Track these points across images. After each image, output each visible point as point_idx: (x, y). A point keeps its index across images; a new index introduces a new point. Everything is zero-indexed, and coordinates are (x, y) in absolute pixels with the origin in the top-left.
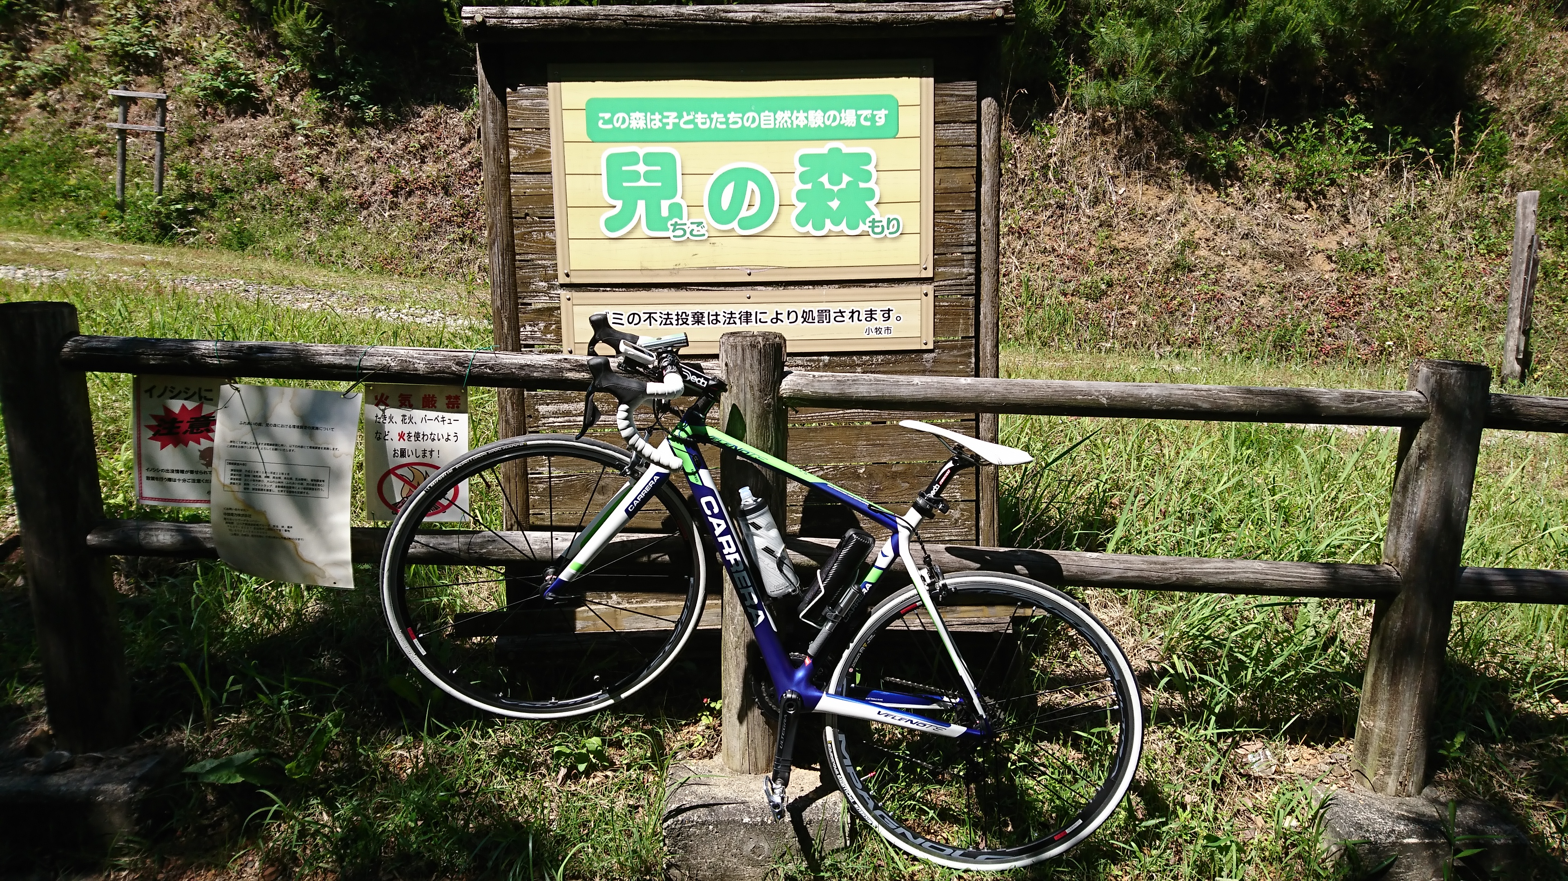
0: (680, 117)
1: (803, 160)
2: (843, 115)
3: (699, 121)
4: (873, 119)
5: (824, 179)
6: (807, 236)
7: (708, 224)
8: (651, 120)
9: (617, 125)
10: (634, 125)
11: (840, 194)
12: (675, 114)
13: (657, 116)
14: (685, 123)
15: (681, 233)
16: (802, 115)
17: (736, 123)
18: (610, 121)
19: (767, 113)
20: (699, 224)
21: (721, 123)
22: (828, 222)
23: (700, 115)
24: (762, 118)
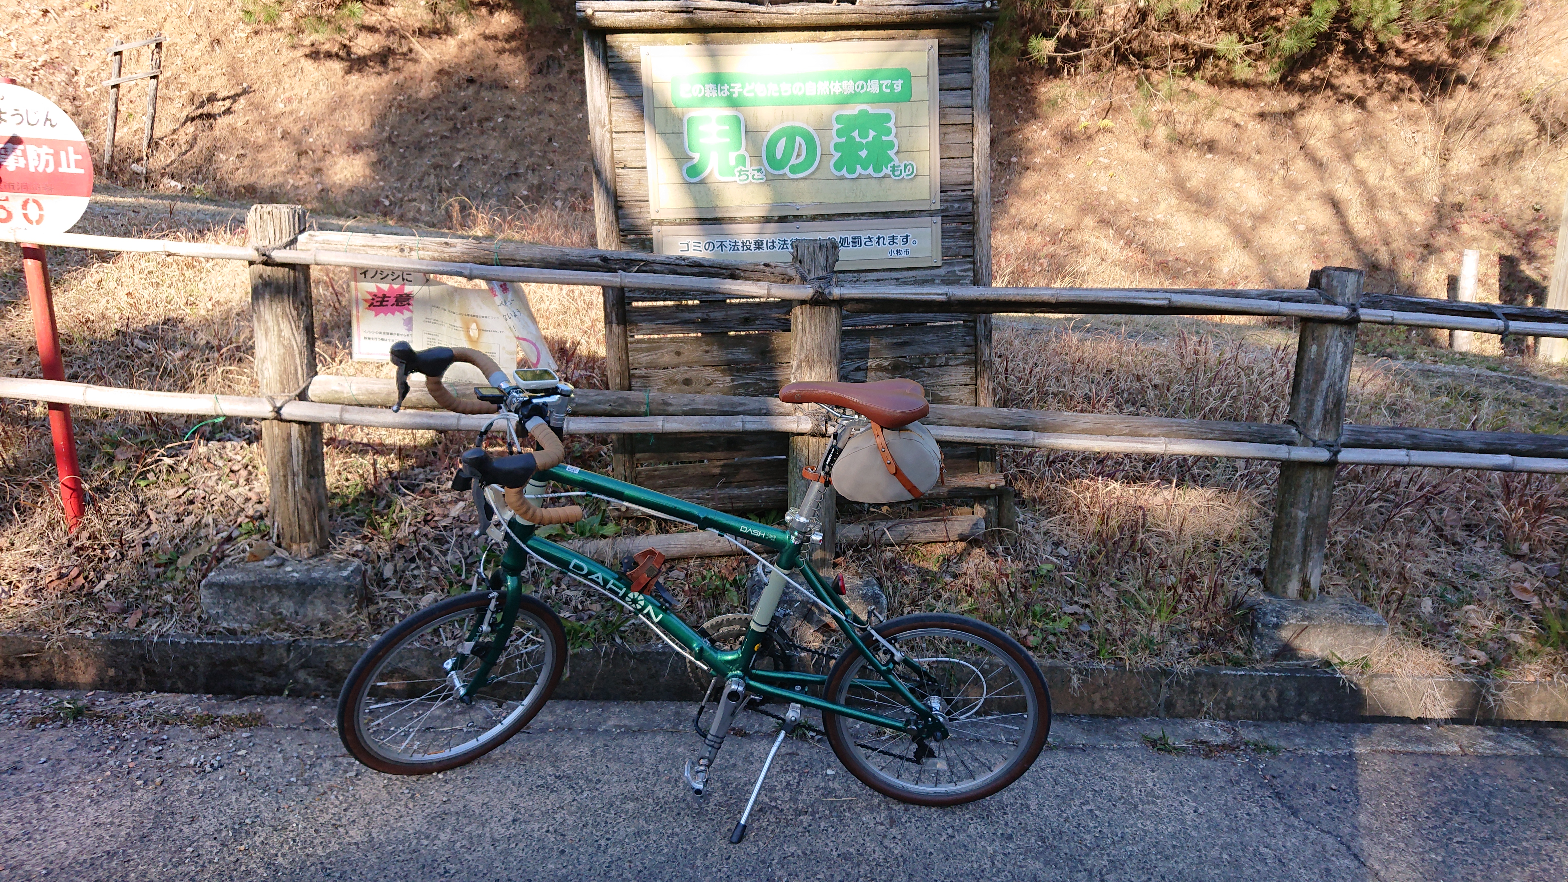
0: (744, 87)
1: (839, 119)
2: (869, 84)
3: (758, 90)
4: (892, 87)
5: (855, 134)
6: (842, 178)
7: (766, 171)
9: (695, 94)
10: (708, 95)
11: (868, 146)
12: (739, 85)
14: (747, 92)
15: (745, 178)
16: (837, 85)
17: (787, 91)
20: (759, 171)
21: (775, 93)
22: (858, 167)
24: (807, 88)
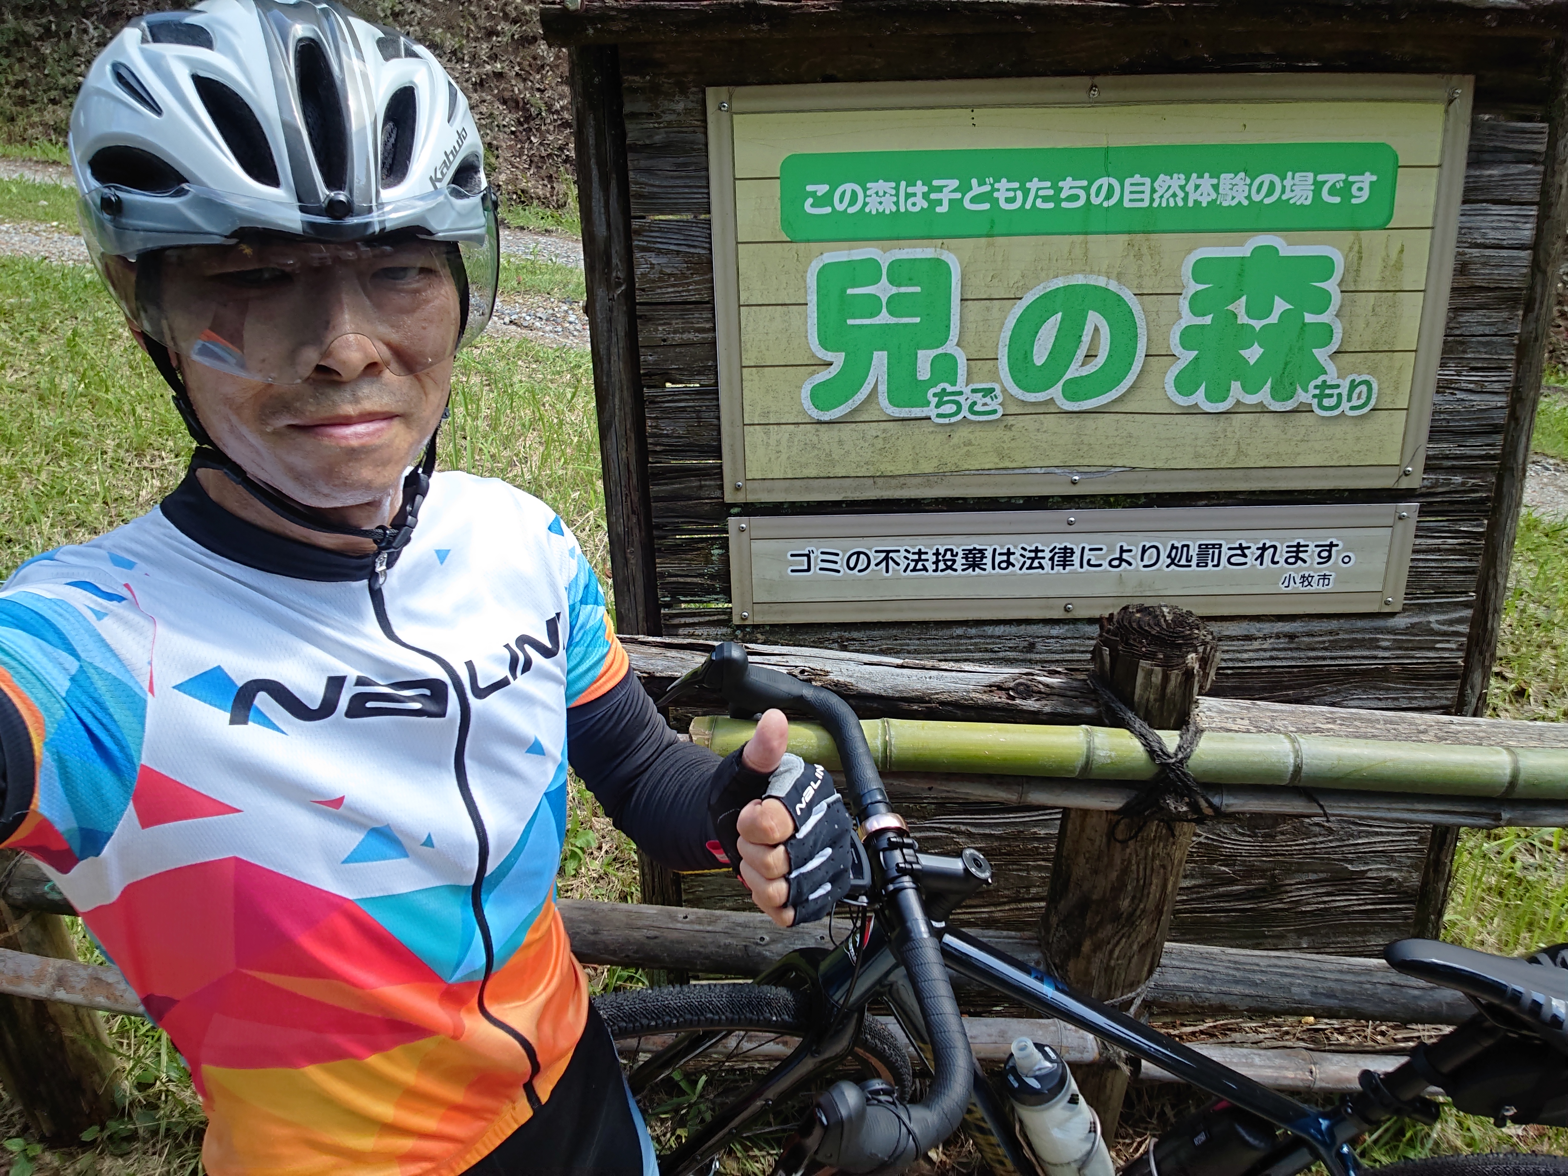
0: (964, 188)
1: (1201, 270)
2: (1288, 182)
3: (1001, 196)
4: (1345, 191)
5: (1240, 307)
6: (1193, 411)
7: (1004, 391)
8: (908, 196)
9: (840, 208)
10: (872, 208)
11: (1264, 336)
12: (955, 183)
13: (920, 188)
14: (973, 200)
15: (950, 408)
16: (1207, 181)
17: (1076, 198)
18: (826, 200)
19: (1137, 178)
20: (988, 392)
21: (1045, 199)
22: (1236, 386)
23: (1004, 184)
24: (1128, 189)
